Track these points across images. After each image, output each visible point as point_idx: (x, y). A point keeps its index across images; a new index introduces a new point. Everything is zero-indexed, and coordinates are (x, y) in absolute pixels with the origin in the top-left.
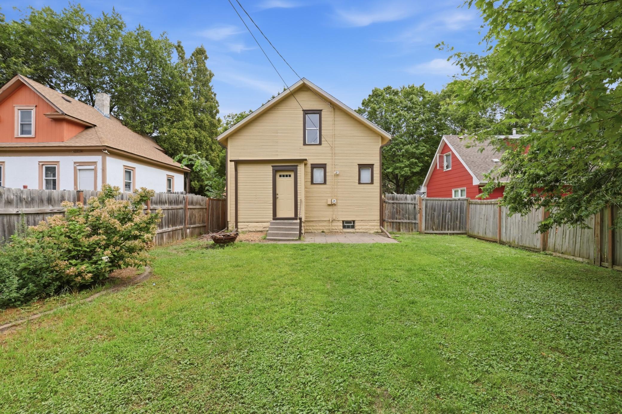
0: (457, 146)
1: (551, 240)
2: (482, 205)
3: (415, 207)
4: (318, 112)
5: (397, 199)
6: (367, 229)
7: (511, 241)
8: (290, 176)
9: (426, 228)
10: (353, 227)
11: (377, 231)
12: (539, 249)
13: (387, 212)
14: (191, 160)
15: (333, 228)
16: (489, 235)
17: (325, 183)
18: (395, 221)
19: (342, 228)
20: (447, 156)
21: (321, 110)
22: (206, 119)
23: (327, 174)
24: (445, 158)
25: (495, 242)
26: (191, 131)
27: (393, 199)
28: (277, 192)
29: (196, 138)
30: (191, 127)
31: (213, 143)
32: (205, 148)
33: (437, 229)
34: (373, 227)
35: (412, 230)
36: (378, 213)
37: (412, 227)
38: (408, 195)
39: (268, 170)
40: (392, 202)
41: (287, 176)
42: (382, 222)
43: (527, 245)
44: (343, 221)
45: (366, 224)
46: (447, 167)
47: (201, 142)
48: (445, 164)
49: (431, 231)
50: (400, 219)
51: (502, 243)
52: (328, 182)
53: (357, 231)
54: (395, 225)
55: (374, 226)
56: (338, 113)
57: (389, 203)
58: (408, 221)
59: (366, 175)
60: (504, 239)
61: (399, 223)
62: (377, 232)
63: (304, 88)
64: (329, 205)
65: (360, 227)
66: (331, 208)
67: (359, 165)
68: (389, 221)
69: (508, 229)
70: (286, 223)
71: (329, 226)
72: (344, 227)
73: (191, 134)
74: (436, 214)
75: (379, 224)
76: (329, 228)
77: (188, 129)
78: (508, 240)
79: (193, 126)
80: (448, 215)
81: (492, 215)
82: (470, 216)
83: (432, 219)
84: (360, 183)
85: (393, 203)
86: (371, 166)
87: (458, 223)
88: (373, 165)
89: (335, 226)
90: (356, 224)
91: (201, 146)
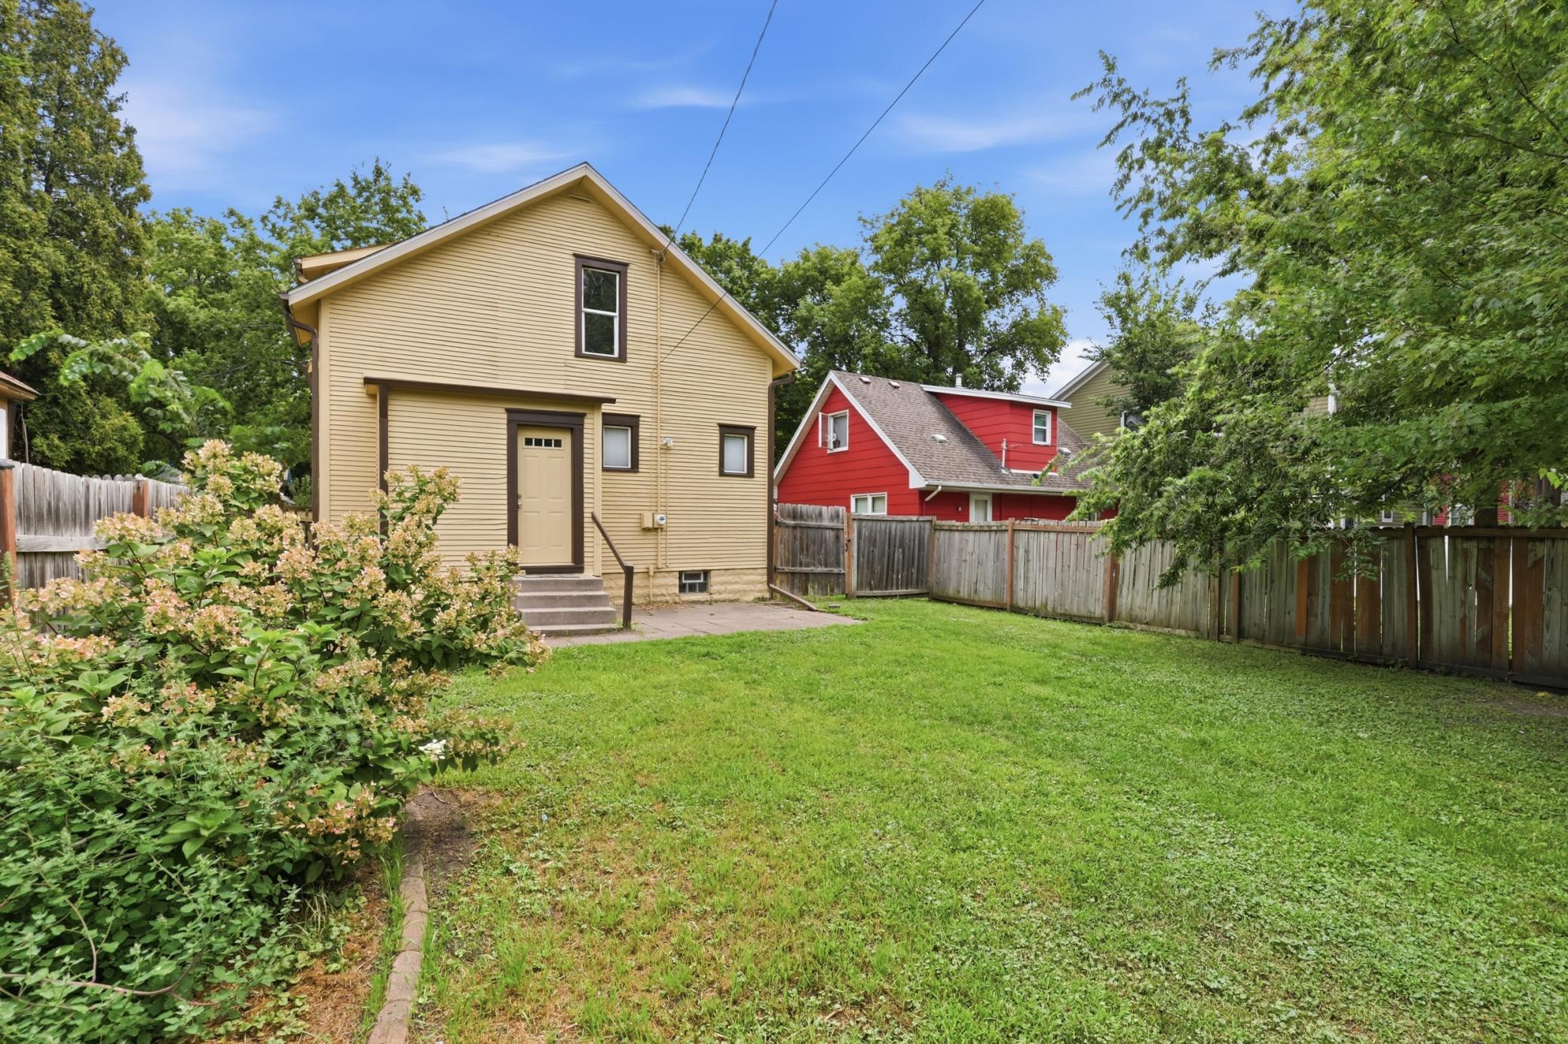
0: (863, 398)
1: (1124, 601)
2: (965, 535)
3: (837, 537)
4: (617, 268)
5: (801, 517)
6: (739, 591)
7: (1038, 603)
8: (558, 443)
9: (860, 586)
10: (703, 588)
11: (760, 595)
12: (1102, 618)
13: (780, 548)
14: (105, 358)
15: (657, 591)
16: (986, 595)
17: (635, 467)
18: (798, 569)
19: (677, 590)
20: (835, 419)
21: (626, 265)
22: (100, 212)
23: (642, 444)
24: (831, 422)
25: (1001, 608)
26: (37, 248)
27: (794, 518)
28: (521, 491)
29: (56, 276)
30: (33, 230)
31: (126, 302)
32: (96, 315)
33: (877, 588)
34: (751, 587)
35: (832, 590)
36: (763, 551)
37: (832, 583)
38: (824, 508)
39: (495, 420)
40: (792, 522)
41: (548, 443)
42: (772, 572)
43: (1075, 611)
44: (681, 573)
45: (737, 579)
46: (837, 444)
47: (79, 293)
48: (831, 438)
49: (868, 592)
50: (808, 565)
51: (1016, 610)
52: (642, 467)
53: (716, 597)
54: (796, 581)
55: (753, 583)
56: (670, 280)
57: (787, 526)
58: (825, 570)
59: (736, 452)
60: (1021, 604)
61: (806, 574)
62: (763, 599)
63: (580, 192)
64: (646, 530)
65: (722, 588)
66: (650, 538)
67: (721, 426)
68: (787, 569)
69: (1031, 581)
70: (563, 582)
71: (647, 587)
72: (682, 588)
73: (36, 256)
74: (876, 551)
75: (765, 578)
76: (646, 591)
77: (19, 234)
78: (1030, 604)
79: (42, 228)
80: (898, 554)
81: (991, 555)
82: (935, 555)
83: (870, 565)
84: (722, 474)
85: (795, 527)
86: (748, 432)
87: (914, 571)
88: (753, 429)
89: (661, 586)
90: (714, 579)
91: (76, 308)
